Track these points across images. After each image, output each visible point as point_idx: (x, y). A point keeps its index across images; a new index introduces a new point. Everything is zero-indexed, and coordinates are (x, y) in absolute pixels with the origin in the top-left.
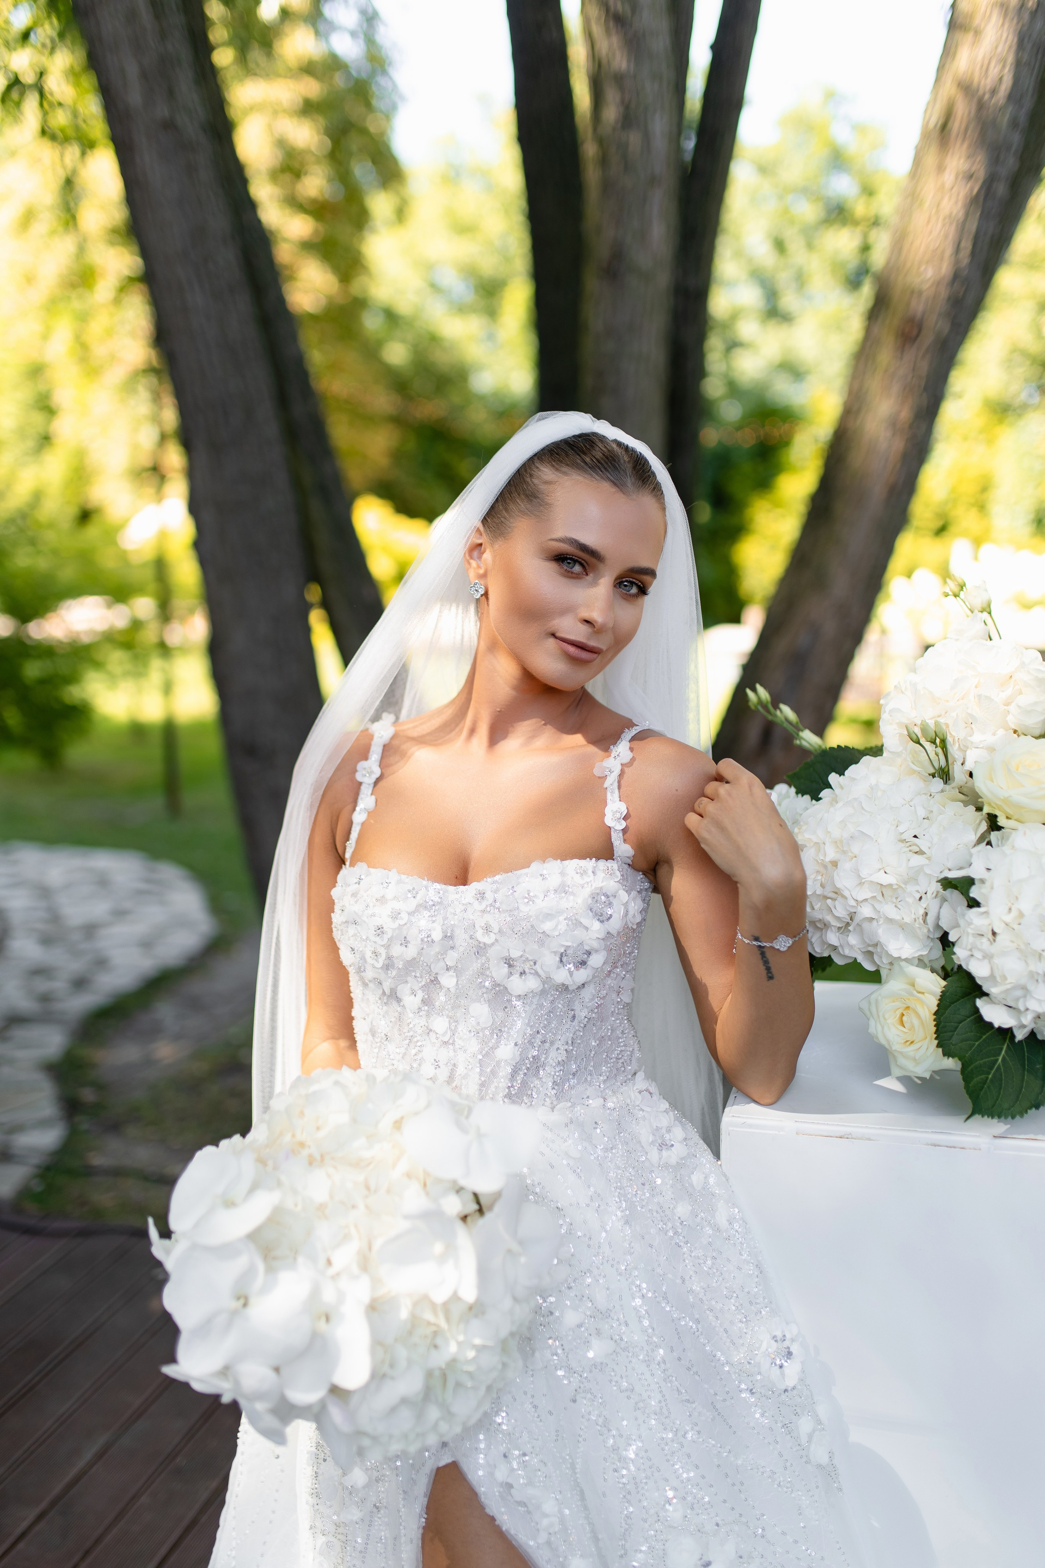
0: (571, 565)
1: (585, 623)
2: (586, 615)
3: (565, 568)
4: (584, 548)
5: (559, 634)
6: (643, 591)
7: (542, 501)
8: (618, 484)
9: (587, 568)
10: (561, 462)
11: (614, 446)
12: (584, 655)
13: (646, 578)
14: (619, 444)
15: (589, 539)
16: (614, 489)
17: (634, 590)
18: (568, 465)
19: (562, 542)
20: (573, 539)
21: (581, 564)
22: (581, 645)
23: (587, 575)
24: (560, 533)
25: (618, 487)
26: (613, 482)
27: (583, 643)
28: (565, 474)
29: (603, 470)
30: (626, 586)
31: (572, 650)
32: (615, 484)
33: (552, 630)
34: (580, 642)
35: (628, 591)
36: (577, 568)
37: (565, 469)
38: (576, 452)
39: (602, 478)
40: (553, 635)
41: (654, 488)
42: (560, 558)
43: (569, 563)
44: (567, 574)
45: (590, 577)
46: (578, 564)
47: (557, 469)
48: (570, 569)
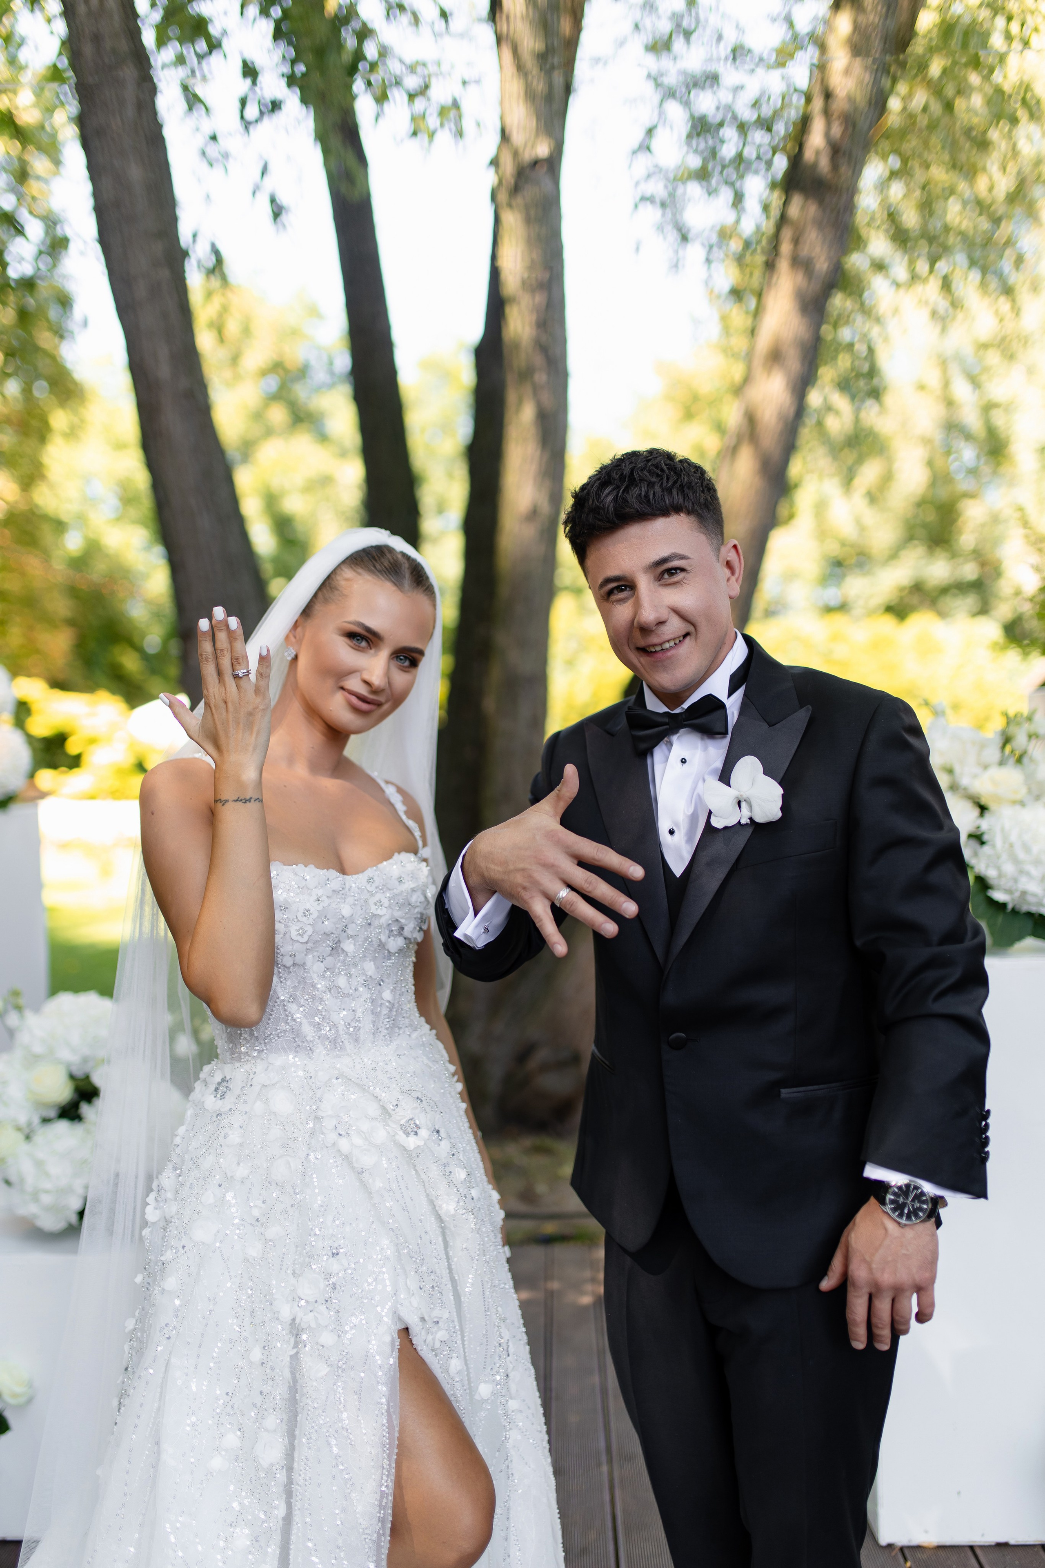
0: (359, 642)
1: (367, 683)
2: (366, 677)
3: (355, 642)
4: (368, 630)
5: (348, 689)
6: (414, 664)
7: (341, 592)
8: (398, 584)
9: (371, 643)
10: (357, 564)
11: (400, 556)
12: (364, 706)
14: (404, 555)
15: (373, 623)
16: (394, 588)
17: (407, 663)
18: (362, 568)
19: (353, 624)
20: (362, 622)
21: (367, 641)
22: (362, 698)
23: (371, 649)
24: (353, 617)
25: (397, 586)
26: (393, 582)
27: (364, 697)
28: (359, 574)
29: (387, 573)
30: (401, 659)
31: (354, 700)
32: (396, 584)
33: (343, 684)
34: (362, 696)
35: (403, 663)
36: (364, 644)
37: (360, 570)
38: (369, 559)
39: (386, 579)
40: (342, 688)
41: (426, 589)
42: (351, 635)
43: (358, 640)
44: (354, 646)
45: (372, 651)
46: (364, 640)
47: (354, 571)
48: (360, 643)
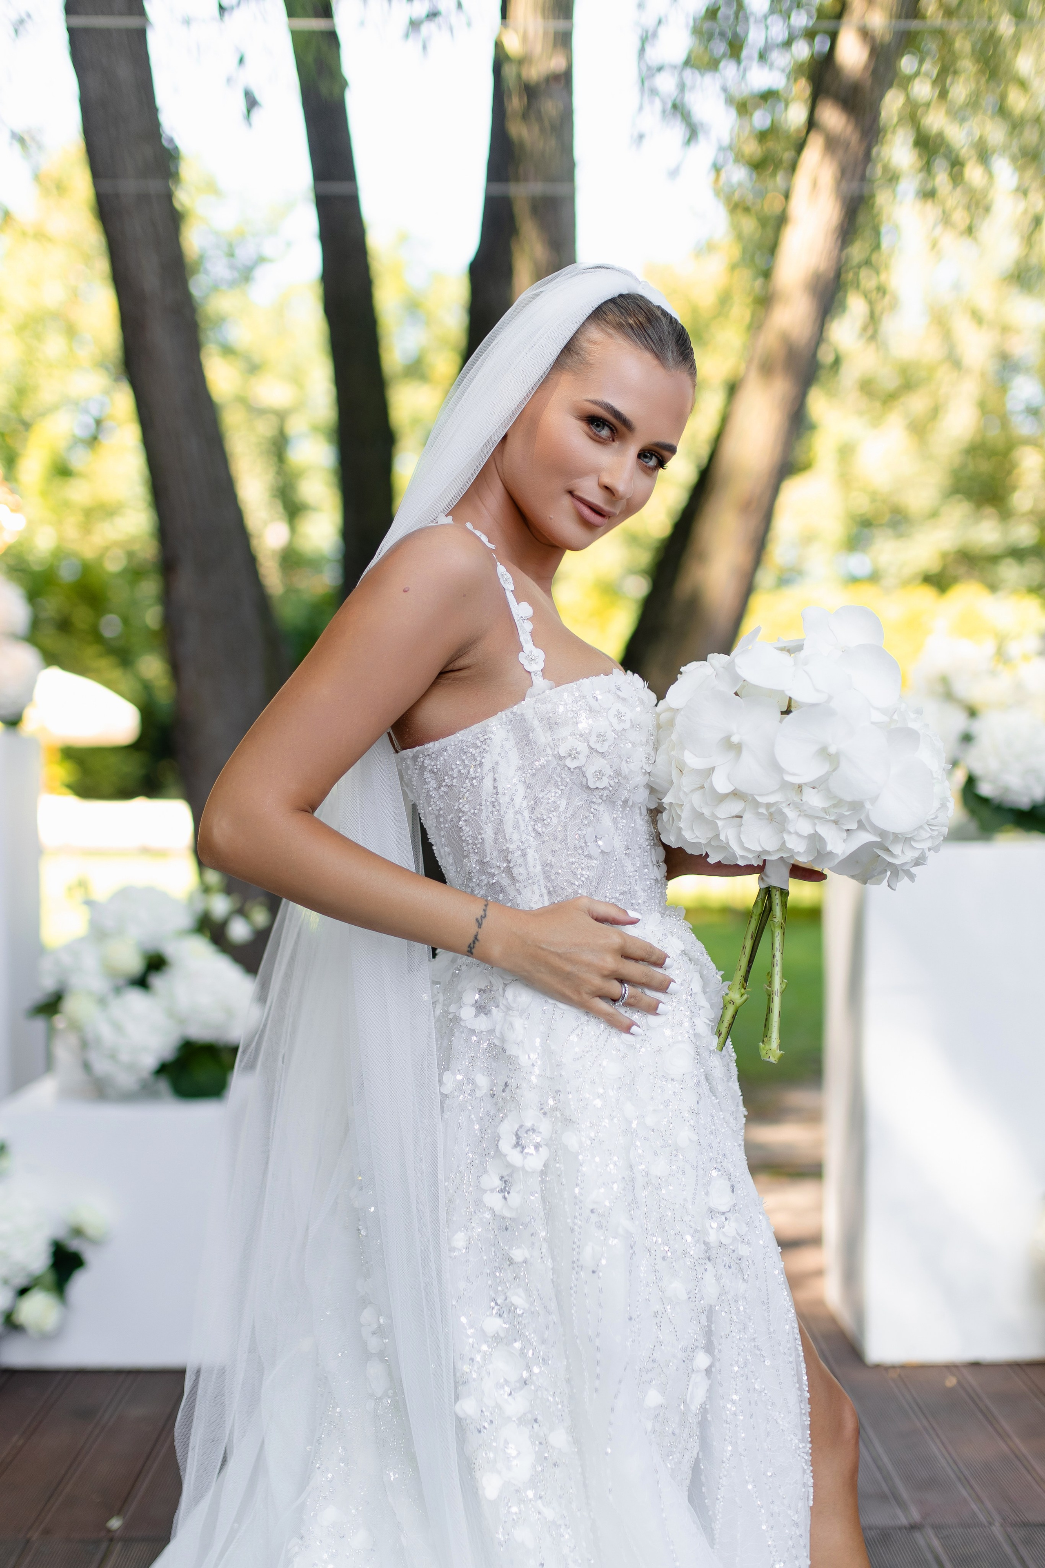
0: (599, 429)
1: (605, 489)
2: (607, 480)
3: (595, 430)
4: (617, 415)
5: (578, 493)
6: (661, 463)
7: (583, 359)
8: (659, 356)
9: (615, 433)
11: (660, 315)
12: (596, 519)
13: (666, 453)
14: (665, 314)
16: (655, 362)
17: (653, 463)
18: (612, 326)
19: (595, 404)
20: (609, 404)
21: (611, 430)
22: (597, 509)
23: (615, 441)
24: (596, 396)
25: (659, 359)
26: (655, 353)
27: (599, 507)
28: (610, 336)
29: (648, 339)
30: (647, 458)
31: (587, 512)
32: (657, 356)
33: (571, 487)
34: (596, 505)
35: (647, 463)
36: (606, 433)
38: (622, 314)
39: (646, 347)
40: (571, 493)
41: (691, 367)
42: (593, 421)
43: (598, 426)
44: (594, 437)
45: (616, 444)
46: (606, 428)
47: (603, 330)
48: (599, 432)
